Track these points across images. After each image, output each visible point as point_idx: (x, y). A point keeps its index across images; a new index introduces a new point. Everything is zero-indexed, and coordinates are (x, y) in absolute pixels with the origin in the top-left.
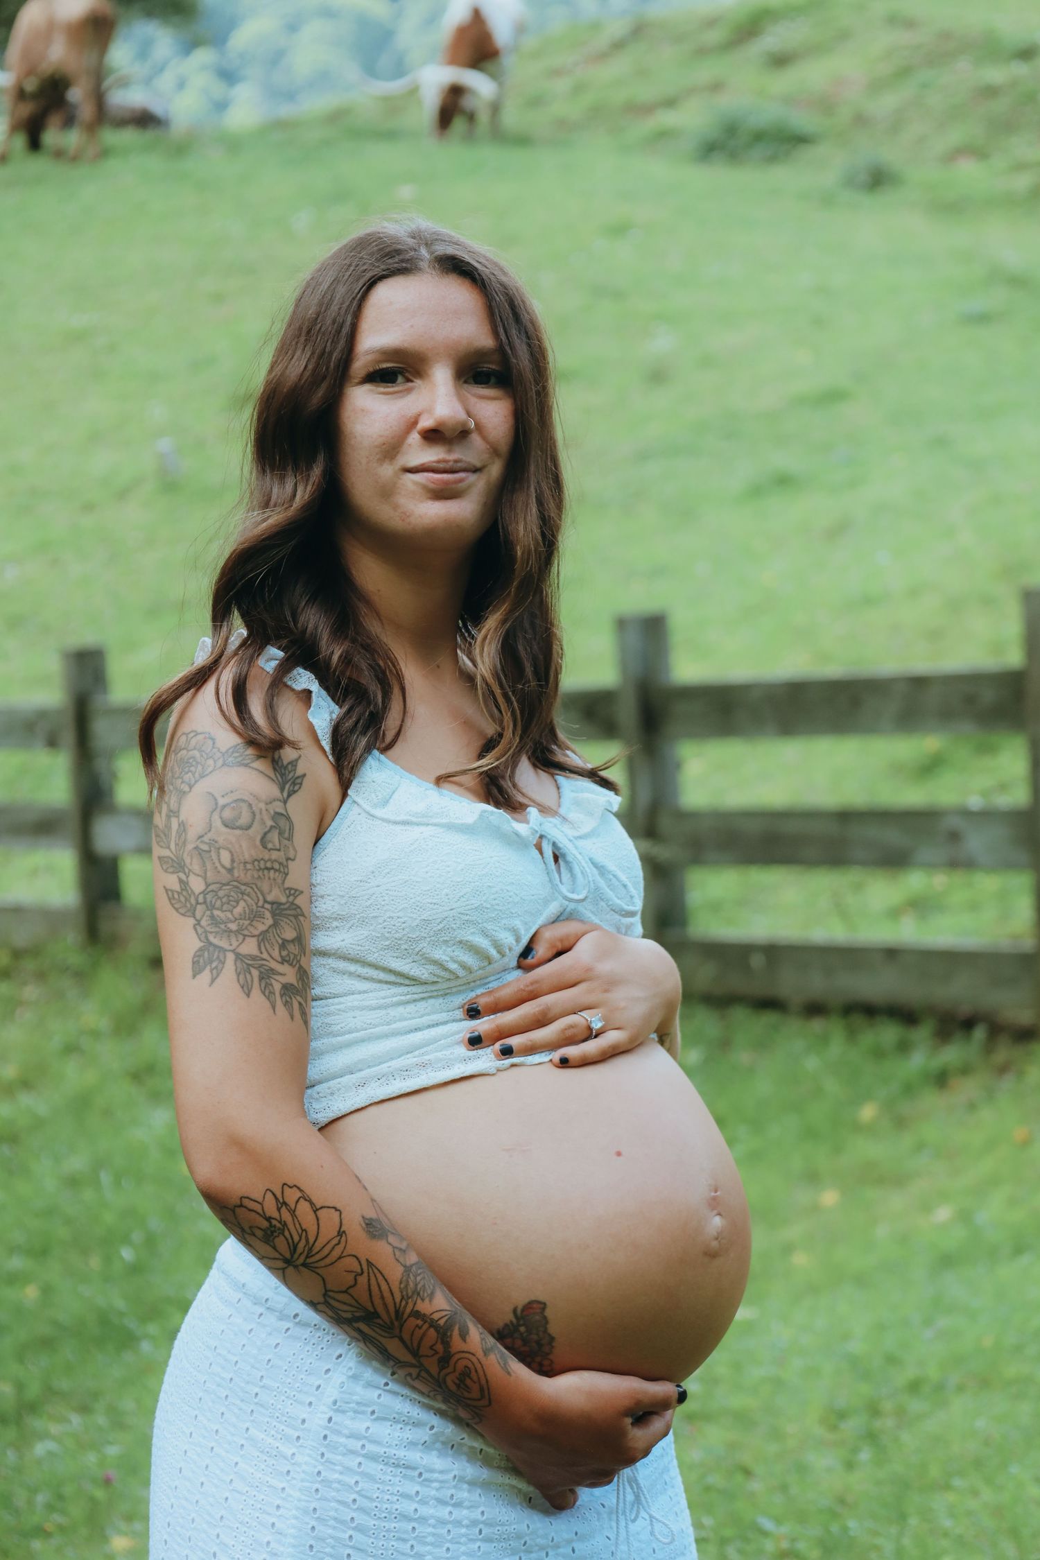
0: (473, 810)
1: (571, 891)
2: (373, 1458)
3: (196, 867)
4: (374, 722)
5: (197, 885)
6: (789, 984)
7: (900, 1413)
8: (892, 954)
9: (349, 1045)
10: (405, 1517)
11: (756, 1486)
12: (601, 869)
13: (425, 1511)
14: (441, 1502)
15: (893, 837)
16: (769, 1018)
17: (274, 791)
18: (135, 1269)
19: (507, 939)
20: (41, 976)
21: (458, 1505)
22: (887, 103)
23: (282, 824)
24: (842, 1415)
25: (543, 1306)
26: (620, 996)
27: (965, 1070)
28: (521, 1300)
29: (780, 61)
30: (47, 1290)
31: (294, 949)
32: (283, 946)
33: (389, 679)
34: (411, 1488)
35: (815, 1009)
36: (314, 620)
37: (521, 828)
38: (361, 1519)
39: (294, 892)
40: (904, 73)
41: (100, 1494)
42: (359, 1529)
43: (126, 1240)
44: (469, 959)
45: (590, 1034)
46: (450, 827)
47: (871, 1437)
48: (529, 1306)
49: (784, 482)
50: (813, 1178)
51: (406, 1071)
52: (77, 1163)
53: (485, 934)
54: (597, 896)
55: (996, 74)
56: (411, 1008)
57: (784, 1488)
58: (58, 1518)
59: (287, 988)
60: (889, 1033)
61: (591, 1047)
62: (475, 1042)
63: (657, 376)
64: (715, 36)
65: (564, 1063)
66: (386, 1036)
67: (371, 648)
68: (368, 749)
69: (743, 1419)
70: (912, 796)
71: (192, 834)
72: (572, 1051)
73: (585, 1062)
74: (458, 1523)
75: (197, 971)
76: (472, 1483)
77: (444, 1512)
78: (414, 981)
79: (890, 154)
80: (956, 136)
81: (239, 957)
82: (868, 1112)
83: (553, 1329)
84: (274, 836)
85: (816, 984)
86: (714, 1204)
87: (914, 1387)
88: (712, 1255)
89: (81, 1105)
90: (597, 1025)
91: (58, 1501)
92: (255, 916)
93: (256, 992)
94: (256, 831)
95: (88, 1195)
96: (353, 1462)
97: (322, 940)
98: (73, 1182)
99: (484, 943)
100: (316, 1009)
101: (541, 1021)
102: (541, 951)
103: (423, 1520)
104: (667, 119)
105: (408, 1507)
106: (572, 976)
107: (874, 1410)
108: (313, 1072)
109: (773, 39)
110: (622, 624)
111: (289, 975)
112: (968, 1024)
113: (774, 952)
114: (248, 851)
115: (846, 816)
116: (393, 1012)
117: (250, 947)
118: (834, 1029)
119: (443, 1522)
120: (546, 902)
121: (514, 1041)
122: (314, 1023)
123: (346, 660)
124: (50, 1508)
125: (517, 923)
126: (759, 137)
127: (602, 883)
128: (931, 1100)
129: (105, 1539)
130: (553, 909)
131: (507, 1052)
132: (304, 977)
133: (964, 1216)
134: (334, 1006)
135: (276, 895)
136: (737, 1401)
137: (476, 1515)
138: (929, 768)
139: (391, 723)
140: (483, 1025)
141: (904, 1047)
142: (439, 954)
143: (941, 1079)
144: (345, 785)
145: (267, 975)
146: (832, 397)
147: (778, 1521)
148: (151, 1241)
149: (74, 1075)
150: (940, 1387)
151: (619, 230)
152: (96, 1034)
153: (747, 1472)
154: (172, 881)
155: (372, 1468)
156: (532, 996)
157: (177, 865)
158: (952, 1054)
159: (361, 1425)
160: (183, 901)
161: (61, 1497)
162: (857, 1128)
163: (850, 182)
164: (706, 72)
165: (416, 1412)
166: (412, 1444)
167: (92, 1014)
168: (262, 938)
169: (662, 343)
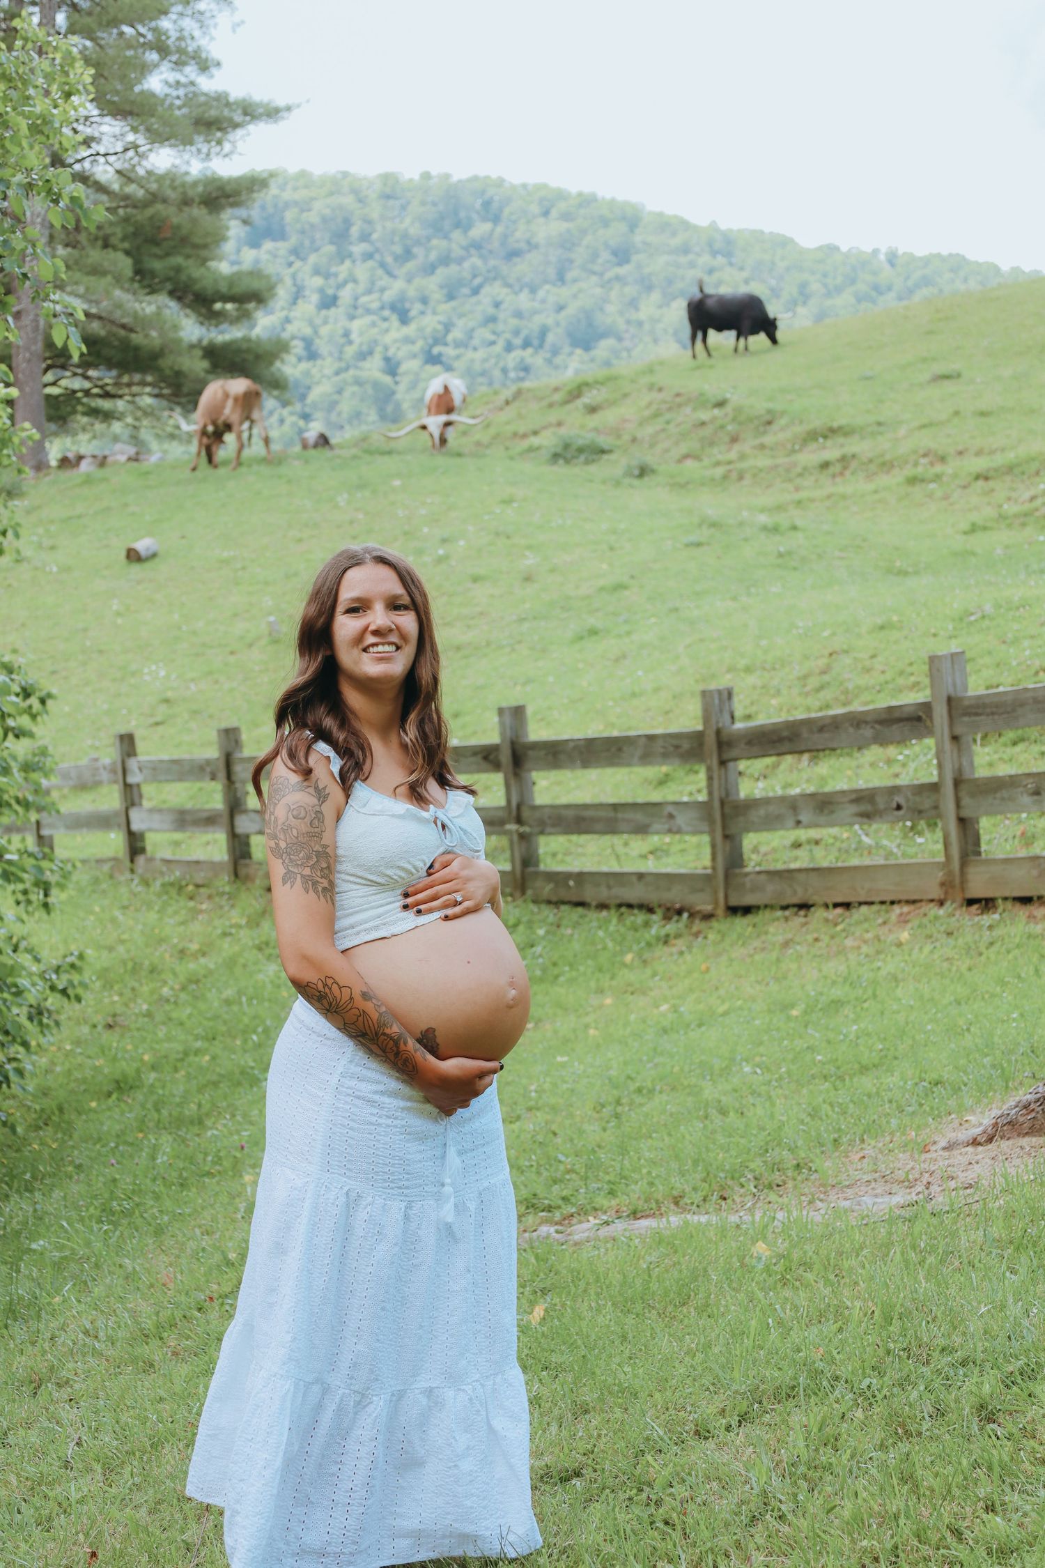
0: (404, 807)
1: (449, 842)
2: (358, 1097)
3: (282, 837)
4: (358, 766)
5: (283, 845)
6: (589, 894)
7: (631, 1103)
8: (641, 876)
9: (351, 914)
10: (371, 1124)
11: (559, 1140)
12: (465, 832)
13: (380, 1121)
14: (388, 1117)
15: (639, 817)
16: (580, 910)
17: (315, 801)
18: (259, 1045)
19: (419, 864)
20: (210, 897)
21: (396, 1118)
22: (649, 430)
23: (319, 816)
24: (603, 1106)
25: (434, 1030)
26: (471, 887)
27: (678, 936)
28: (424, 1027)
29: (593, 410)
30: (214, 1058)
31: (326, 872)
32: (322, 870)
33: (365, 747)
34: (375, 1111)
35: (603, 906)
36: (329, 723)
37: (425, 814)
38: (352, 1124)
39: (326, 846)
40: (656, 415)
41: (238, 1155)
42: (351, 1129)
43: (255, 1032)
44: (403, 874)
45: (456, 904)
46: (393, 816)
47: (617, 1116)
48: (427, 1030)
49: (593, 632)
50: (600, 991)
51: (376, 928)
52: (229, 993)
53: (409, 862)
54: (463, 843)
55: (704, 415)
56: (378, 896)
57: (571, 1140)
58: (218, 1167)
59: (324, 889)
60: (640, 917)
61: (457, 909)
62: (406, 907)
63: (528, 579)
64: (558, 397)
65: (447, 918)
66: (367, 910)
67: (355, 734)
68: (355, 779)
69: (554, 1109)
70: (655, 796)
71: (280, 822)
72: (449, 912)
73: (456, 917)
74: (396, 1127)
75: (284, 883)
76: (403, 1109)
77: (389, 1121)
78: (379, 884)
79: (650, 459)
80: (684, 448)
81: (302, 876)
82: (629, 958)
83: (438, 1040)
84: (316, 821)
85: (603, 894)
86: (512, 985)
87: (639, 1090)
88: (510, 1007)
89: (231, 963)
90: (459, 899)
91: (218, 1160)
92: (309, 858)
93: (311, 891)
94: (308, 820)
95: (235, 1008)
96: (349, 1099)
97: (340, 867)
98: (228, 1002)
99: (409, 867)
100: (338, 898)
101: (435, 898)
102: (437, 866)
103: (379, 1125)
104: (535, 441)
105: (373, 1119)
106: (448, 878)
107: (618, 1102)
108: (337, 927)
109: (587, 399)
110: (501, 711)
111: (325, 883)
112: (679, 912)
113: (580, 877)
114: (304, 828)
115: (615, 807)
116: (370, 898)
117: (307, 871)
118: (612, 916)
119: (388, 1126)
120: (438, 847)
121: (422, 907)
122: (337, 904)
123: (345, 740)
124: (214, 1163)
125: (424, 857)
126: (581, 450)
127: (464, 837)
128: (661, 951)
129: (241, 1176)
130: (442, 850)
131: (419, 912)
132: (332, 884)
133: (675, 1009)
134: (344, 896)
135: (317, 848)
136: (553, 1101)
137: (404, 1123)
138: (663, 781)
139: (366, 768)
140: (410, 900)
141: (647, 924)
142: (389, 872)
143: (666, 940)
144: (348, 796)
145: (315, 884)
146: (620, 587)
147: (567, 1157)
148: (266, 1031)
149: (228, 948)
150: (651, 1091)
151: (508, 502)
152: (239, 926)
153: (555, 1134)
154: (272, 844)
155: (357, 1102)
156: (431, 887)
157: (274, 837)
158: (671, 928)
159: (352, 1083)
160: (276, 851)
161: (220, 1158)
162: (625, 965)
163: (628, 474)
164: (553, 416)
165: (378, 1077)
166: (376, 1092)
167: (236, 917)
168: (312, 867)
169: (530, 561)
